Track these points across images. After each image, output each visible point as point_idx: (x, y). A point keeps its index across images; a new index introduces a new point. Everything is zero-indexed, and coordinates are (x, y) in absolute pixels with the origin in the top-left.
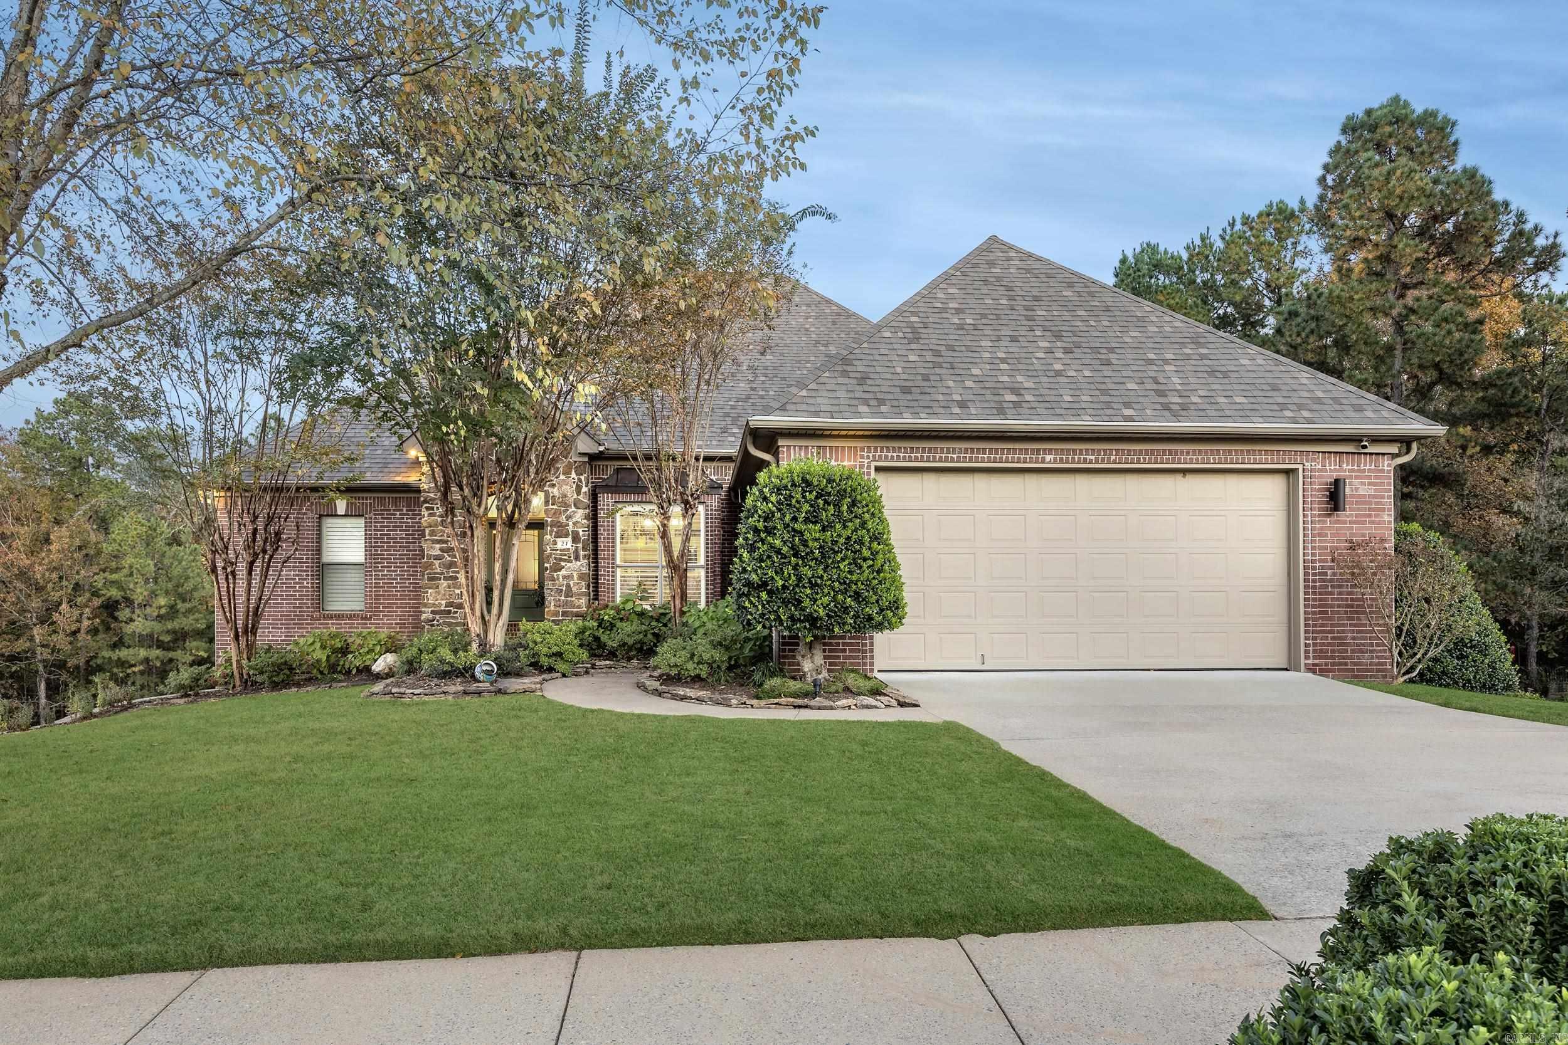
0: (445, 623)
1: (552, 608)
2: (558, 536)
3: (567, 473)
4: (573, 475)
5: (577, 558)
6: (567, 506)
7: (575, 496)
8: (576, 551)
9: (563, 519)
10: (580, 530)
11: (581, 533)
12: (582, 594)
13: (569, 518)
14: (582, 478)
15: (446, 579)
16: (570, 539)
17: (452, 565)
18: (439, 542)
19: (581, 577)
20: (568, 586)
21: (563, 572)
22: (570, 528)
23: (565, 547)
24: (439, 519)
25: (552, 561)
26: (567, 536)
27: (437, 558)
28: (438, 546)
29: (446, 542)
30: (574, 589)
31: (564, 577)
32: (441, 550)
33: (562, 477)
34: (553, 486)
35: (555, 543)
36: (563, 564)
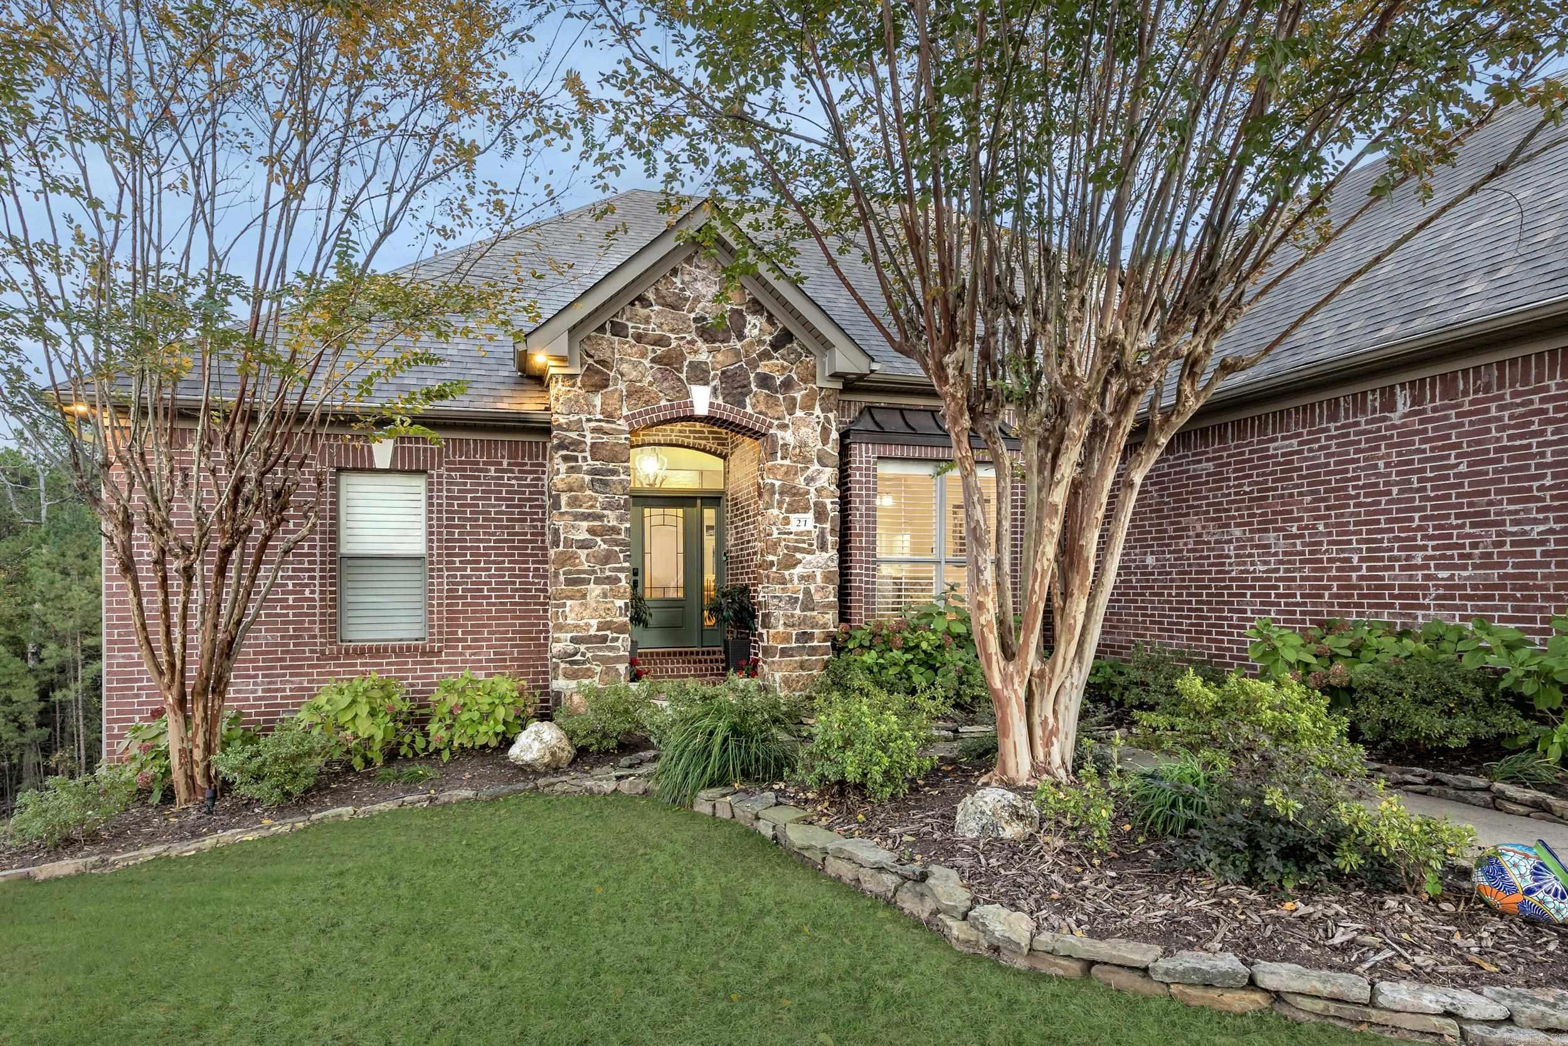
0: (595, 658)
1: (781, 629)
2: (792, 509)
3: (808, 408)
4: (817, 411)
5: (823, 547)
6: (807, 461)
7: (820, 446)
8: (822, 535)
9: (800, 482)
10: (828, 501)
11: (829, 507)
12: (829, 606)
13: (810, 480)
14: (831, 416)
15: (598, 581)
16: (810, 515)
17: (607, 558)
18: (586, 517)
19: (827, 578)
20: (807, 592)
21: (799, 570)
22: (813, 497)
23: (802, 528)
24: (587, 478)
25: (781, 551)
26: (806, 509)
27: (583, 545)
28: (585, 524)
29: (600, 517)
30: (817, 597)
31: (802, 578)
32: (591, 531)
33: (799, 413)
34: (784, 427)
35: (787, 521)
36: (799, 556)
